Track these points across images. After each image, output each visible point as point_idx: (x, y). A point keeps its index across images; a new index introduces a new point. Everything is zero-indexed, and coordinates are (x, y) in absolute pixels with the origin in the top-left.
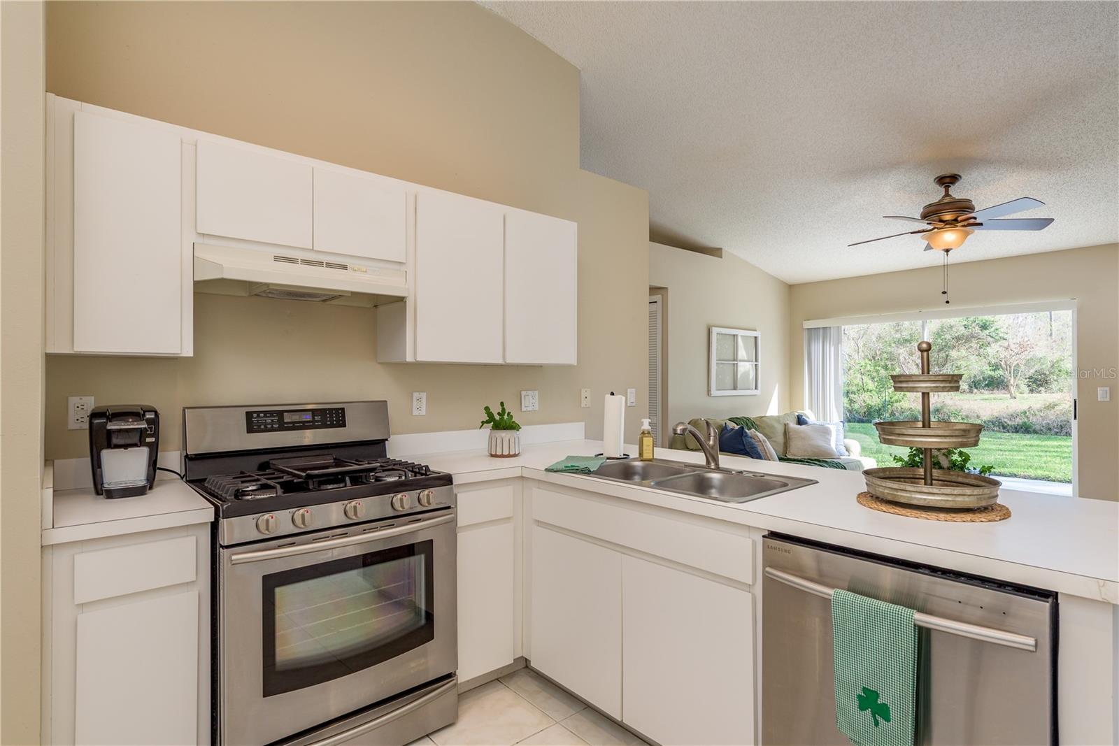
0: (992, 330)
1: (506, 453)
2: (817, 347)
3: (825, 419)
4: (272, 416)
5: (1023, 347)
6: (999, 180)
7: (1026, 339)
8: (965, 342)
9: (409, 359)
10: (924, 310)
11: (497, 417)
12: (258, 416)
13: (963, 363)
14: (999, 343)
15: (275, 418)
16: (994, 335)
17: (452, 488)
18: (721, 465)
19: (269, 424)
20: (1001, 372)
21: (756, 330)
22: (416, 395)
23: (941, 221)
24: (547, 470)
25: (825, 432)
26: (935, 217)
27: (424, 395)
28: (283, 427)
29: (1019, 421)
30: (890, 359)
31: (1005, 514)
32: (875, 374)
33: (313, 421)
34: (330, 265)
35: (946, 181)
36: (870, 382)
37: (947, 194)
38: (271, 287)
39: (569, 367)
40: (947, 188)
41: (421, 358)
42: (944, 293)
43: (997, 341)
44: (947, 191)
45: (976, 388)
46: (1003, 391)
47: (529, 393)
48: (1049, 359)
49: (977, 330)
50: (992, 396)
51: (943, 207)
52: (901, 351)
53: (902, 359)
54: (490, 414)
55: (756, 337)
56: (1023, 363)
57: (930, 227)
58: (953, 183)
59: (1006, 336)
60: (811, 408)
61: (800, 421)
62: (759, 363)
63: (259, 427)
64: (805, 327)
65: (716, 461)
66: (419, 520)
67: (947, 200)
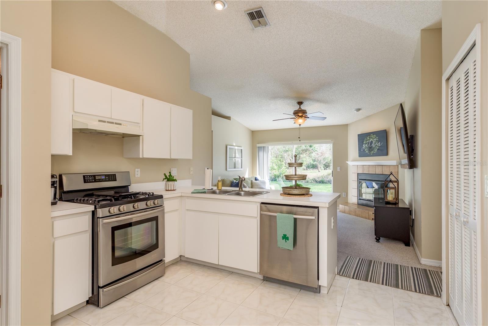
0: (313, 147)
1: (172, 189)
2: (261, 154)
3: (263, 179)
4: (92, 177)
5: (322, 154)
6: (313, 105)
7: (323, 151)
8: (305, 152)
9: (141, 157)
10: (293, 142)
11: (168, 177)
12: (87, 177)
13: (304, 159)
14: (315, 152)
15: (93, 178)
16: (313, 149)
17: (163, 200)
18: (243, 190)
19: (91, 180)
20: (316, 163)
21: (241, 147)
22: (137, 170)
23: (298, 116)
24: (192, 193)
25: (264, 183)
26: (297, 115)
27: (139, 170)
28: (96, 181)
29: (320, 179)
30: (281, 158)
31: (311, 195)
32: (277, 163)
33: (106, 179)
34: (116, 123)
35: (300, 103)
36: (275, 166)
37: (300, 108)
38: (97, 131)
39: (191, 159)
40: (300, 105)
41: (145, 156)
42: (299, 138)
43: (314, 152)
44: (300, 107)
45: (308, 168)
46: (316, 169)
47: (174, 169)
48: (330, 158)
49: (309, 147)
50: (313, 171)
51: (298, 112)
52: (285, 154)
53: (286, 158)
54: (166, 176)
55: (242, 150)
56: (322, 159)
57: (295, 117)
58: (301, 104)
59: (317, 150)
60: (259, 174)
61: (256, 179)
62: (243, 159)
63: (88, 181)
64: (257, 146)
65: (242, 189)
66: (147, 211)
67: (300, 109)
